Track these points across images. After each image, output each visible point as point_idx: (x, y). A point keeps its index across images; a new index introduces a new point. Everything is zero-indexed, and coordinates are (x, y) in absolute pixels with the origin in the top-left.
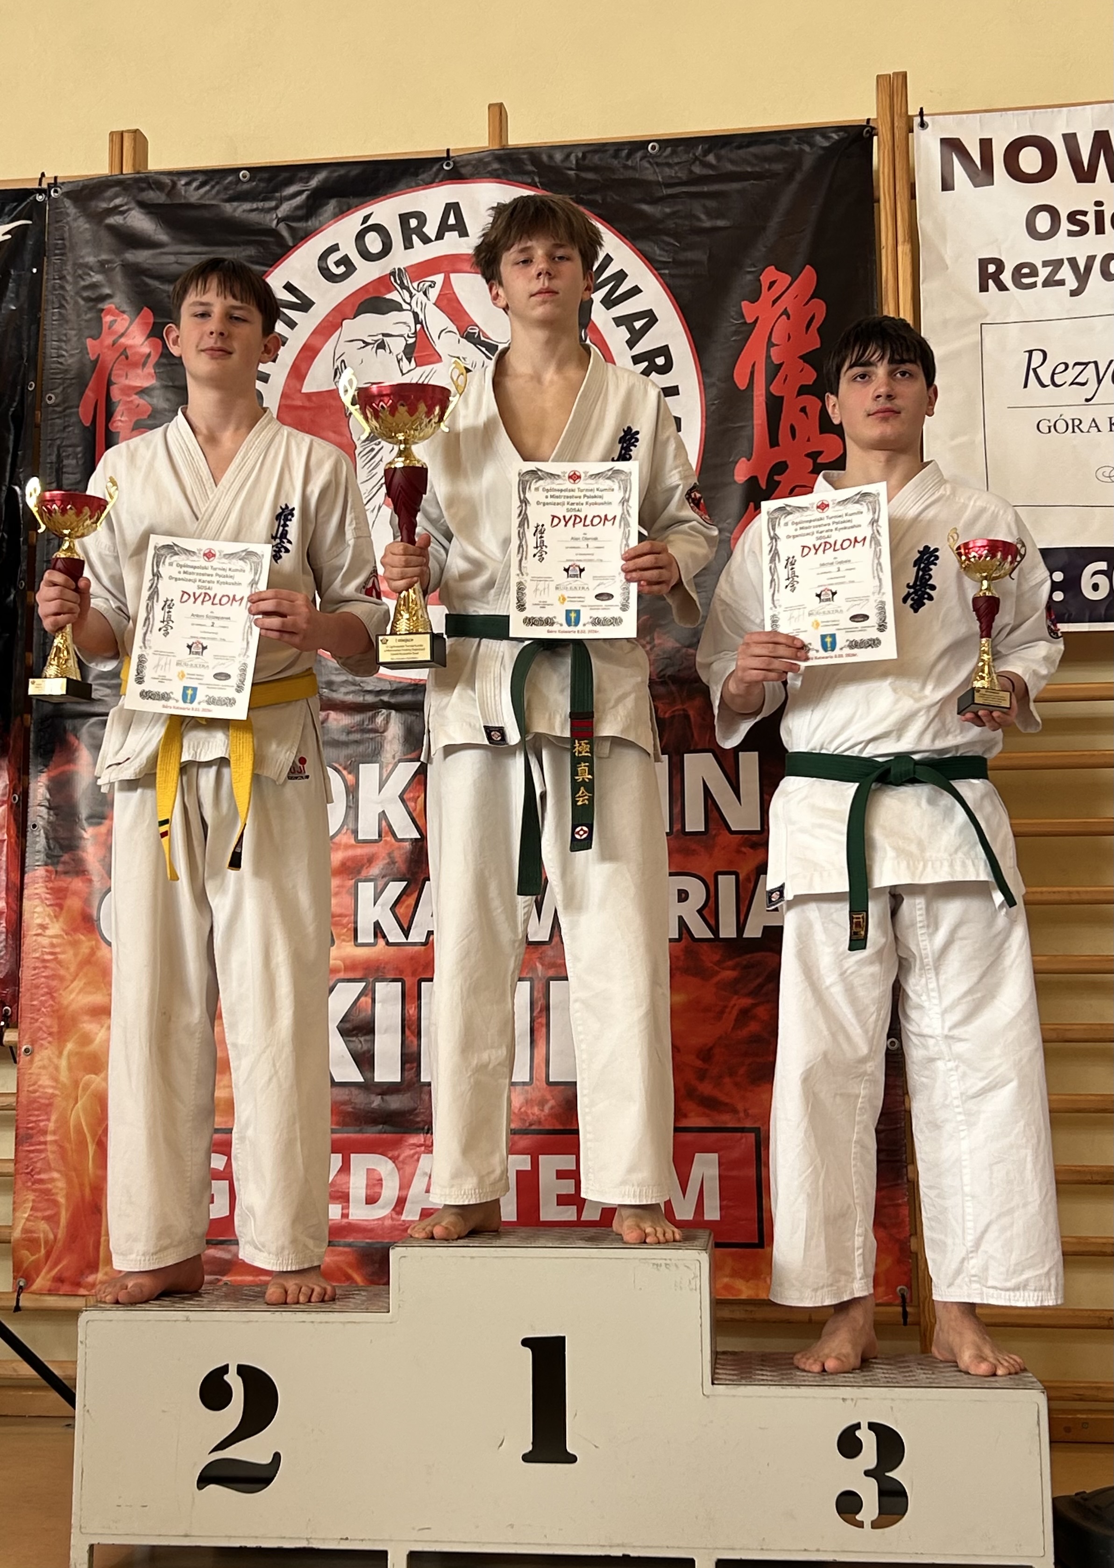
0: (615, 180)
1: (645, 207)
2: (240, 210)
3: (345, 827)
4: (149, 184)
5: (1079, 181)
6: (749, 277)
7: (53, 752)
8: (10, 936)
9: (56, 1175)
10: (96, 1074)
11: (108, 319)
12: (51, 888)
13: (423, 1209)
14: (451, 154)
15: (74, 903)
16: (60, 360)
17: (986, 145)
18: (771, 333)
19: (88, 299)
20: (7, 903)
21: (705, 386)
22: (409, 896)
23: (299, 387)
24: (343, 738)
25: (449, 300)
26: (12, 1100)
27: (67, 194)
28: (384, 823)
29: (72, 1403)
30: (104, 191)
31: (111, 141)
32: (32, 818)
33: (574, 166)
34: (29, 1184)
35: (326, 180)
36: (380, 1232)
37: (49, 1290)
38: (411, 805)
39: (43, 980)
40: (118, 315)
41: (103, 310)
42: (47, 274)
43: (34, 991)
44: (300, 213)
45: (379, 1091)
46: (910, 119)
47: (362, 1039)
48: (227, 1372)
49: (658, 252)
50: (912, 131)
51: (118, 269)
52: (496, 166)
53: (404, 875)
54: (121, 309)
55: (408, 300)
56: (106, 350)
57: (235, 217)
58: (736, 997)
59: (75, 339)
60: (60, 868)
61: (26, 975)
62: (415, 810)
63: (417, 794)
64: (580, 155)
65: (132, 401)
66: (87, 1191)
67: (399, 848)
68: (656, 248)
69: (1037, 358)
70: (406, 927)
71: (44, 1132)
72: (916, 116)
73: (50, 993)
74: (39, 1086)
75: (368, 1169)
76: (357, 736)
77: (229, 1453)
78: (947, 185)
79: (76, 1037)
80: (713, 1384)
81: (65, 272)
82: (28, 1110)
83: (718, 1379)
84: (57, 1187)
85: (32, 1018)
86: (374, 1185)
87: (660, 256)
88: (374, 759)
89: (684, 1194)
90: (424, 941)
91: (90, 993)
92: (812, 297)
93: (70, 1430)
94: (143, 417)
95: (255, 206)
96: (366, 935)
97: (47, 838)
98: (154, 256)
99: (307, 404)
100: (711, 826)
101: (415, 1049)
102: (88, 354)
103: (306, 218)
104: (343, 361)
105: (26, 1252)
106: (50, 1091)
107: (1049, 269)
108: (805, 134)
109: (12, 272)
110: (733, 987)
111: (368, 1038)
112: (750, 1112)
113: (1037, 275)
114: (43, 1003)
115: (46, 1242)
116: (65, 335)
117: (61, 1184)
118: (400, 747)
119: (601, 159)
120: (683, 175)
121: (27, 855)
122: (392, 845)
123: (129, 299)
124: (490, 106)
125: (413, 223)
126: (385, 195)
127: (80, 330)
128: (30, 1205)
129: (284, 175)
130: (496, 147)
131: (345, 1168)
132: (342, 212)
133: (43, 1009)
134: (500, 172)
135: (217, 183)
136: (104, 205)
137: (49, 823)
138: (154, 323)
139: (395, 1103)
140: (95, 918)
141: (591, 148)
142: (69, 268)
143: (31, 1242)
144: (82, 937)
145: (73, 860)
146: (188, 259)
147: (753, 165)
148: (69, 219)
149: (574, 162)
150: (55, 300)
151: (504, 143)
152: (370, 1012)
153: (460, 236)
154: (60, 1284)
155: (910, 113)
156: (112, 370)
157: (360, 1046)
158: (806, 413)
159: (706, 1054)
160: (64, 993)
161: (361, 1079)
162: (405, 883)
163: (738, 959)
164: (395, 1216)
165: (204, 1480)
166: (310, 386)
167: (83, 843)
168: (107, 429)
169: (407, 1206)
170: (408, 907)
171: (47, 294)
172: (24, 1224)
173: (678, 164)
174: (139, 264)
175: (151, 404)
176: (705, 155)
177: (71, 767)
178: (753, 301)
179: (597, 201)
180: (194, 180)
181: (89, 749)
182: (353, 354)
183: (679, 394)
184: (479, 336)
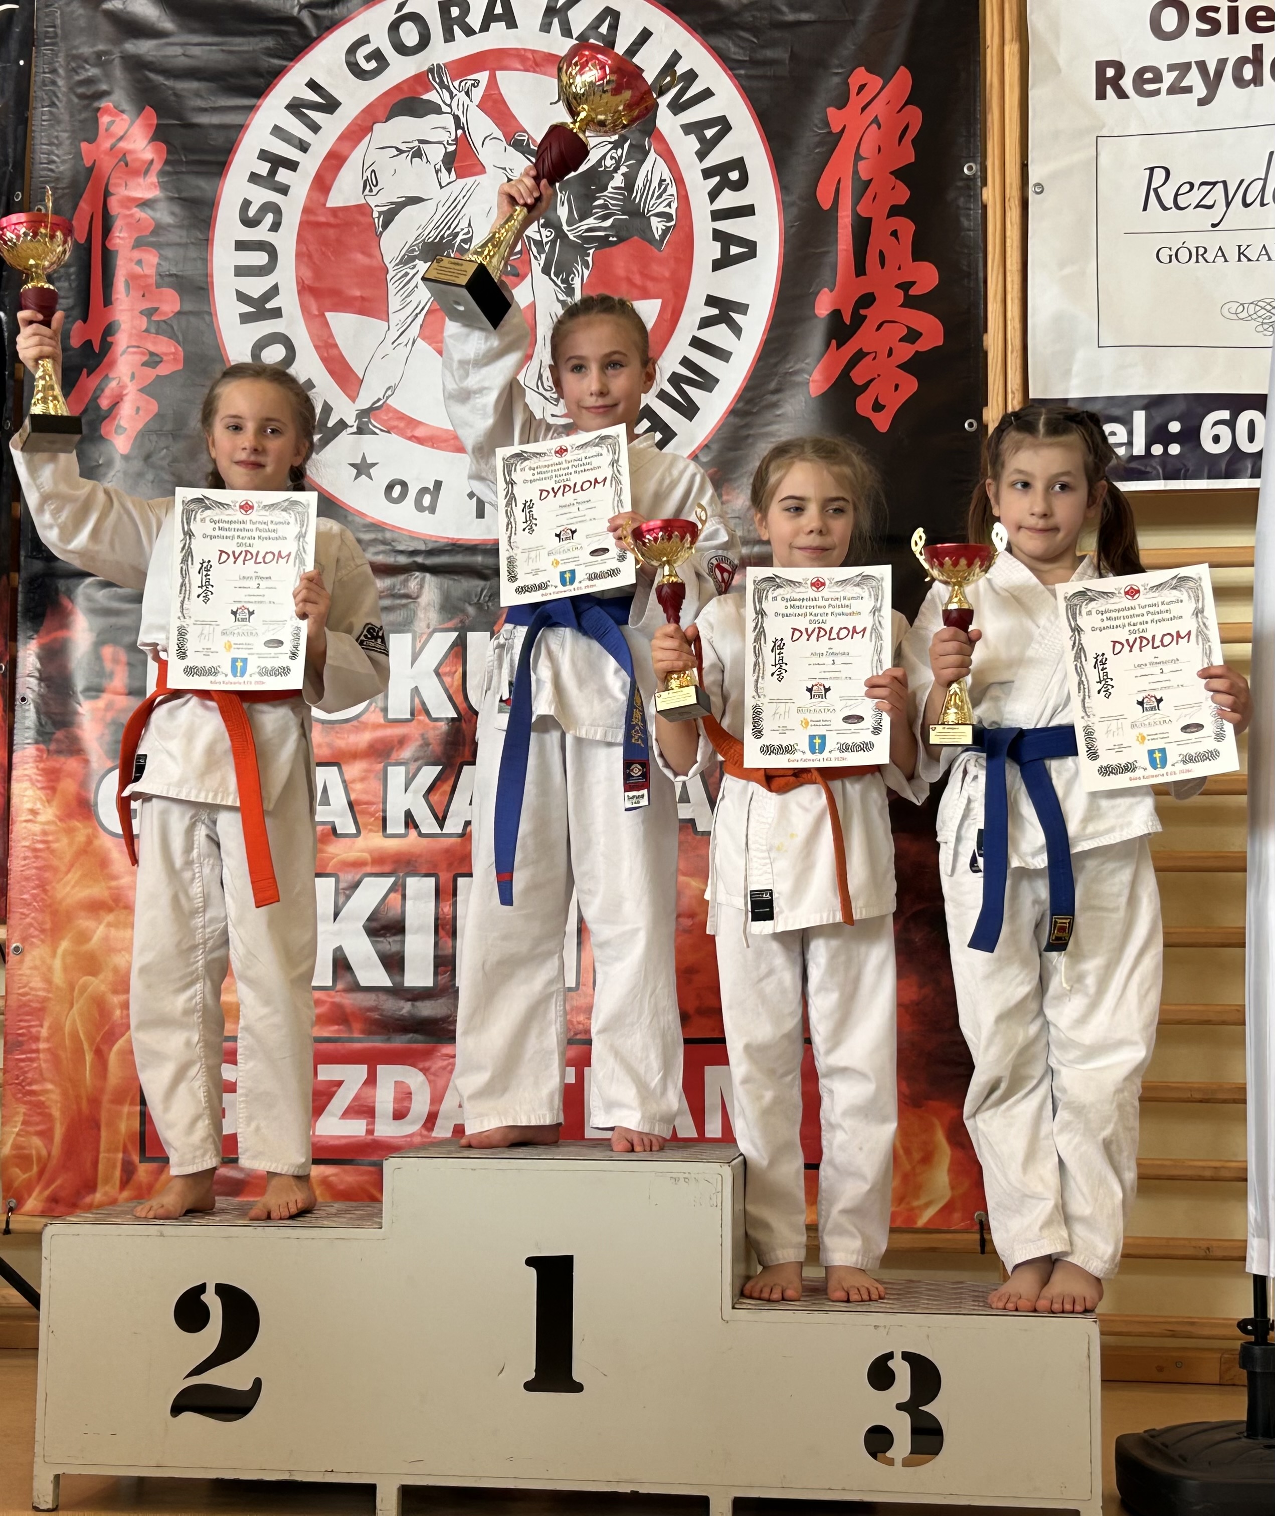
6: (836, 80)
7: (44, 615)
9: (49, 1086)
10: (93, 975)
11: (105, 120)
12: (43, 770)
13: (455, 1126)
15: (68, 786)
16: (52, 167)
18: (859, 144)
19: (82, 97)
21: (785, 206)
22: (445, 780)
23: (323, 201)
25: (495, 102)
28: (417, 700)
32: (21, 691)
34: (20, 1096)
37: (43, 1212)
38: (448, 680)
39: (34, 871)
40: (116, 115)
41: (98, 109)
42: (36, 66)
43: (24, 883)
45: (409, 996)
47: (390, 940)
49: (733, 49)
51: (117, 62)
53: (440, 758)
54: (121, 108)
55: (448, 101)
56: (102, 156)
57: (251, 3)
59: (68, 142)
60: (53, 747)
61: (15, 865)
62: (452, 686)
63: (454, 669)
65: (132, 216)
66: (84, 1104)
67: (434, 728)
68: (731, 45)
69: (1158, 177)
70: (440, 816)
71: (37, 1039)
73: (43, 886)
74: (31, 989)
75: (396, 1082)
79: (70, 935)
81: (57, 65)
82: (19, 1014)
83: (741, 1304)
84: (49, 1099)
85: (22, 914)
86: (403, 1099)
87: (736, 53)
88: (406, 628)
90: (460, 831)
91: (87, 886)
92: (906, 103)
94: (143, 234)
96: (396, 826)
97: (38, 712)
98: (158, 47)
99: (332, 220)
101: (451, 950)
102: (83, 160)
103: (332, 5)
104: (373, 171)
105: (17, 1170)
106: (41, 993)
107: (1175, 74)
111: (398, 938)
113: (1160, 81)
114: (34, 897)
115: (39, 1158)
116: (57, 137)
117: (56, 1096)
118: (436, 615)
121: (15, 731)
122: (426, 725)
123: (129, 96)
125: (455, 12)
127: (73, 132)
128: (20, 1118)
131: (371, 1080)
133: (34, 903)
137: (41, 696)
138: (158, 126)
139: (427, 1009)
140: (92, 802)
142: (61, 60)
144: (78, 824)
145: (67, 737)
146: (196, 51)
150: (45, 97)
152: (399, 911)
153: (508, 28)
154: (53, 1205)
156: (109, 178)
157: (388, 947)
158: (897, 239)
160: (57, 886)
161: (389, 984)
162: (440, 767)
164: (423, 1132)
166: (334, 201)
167: (79, 719)
168: (104, 246)
169: (439, 1122)
170: (445, 792)
171: (37, 92)
172: (15, 1139)
174: (140, 55)
175: (154, 219)
177: (64, 633)
178: (840, 107)
181: (85, 615)
182: (385, 163)
183: (754, 214)
184: (528, 144)
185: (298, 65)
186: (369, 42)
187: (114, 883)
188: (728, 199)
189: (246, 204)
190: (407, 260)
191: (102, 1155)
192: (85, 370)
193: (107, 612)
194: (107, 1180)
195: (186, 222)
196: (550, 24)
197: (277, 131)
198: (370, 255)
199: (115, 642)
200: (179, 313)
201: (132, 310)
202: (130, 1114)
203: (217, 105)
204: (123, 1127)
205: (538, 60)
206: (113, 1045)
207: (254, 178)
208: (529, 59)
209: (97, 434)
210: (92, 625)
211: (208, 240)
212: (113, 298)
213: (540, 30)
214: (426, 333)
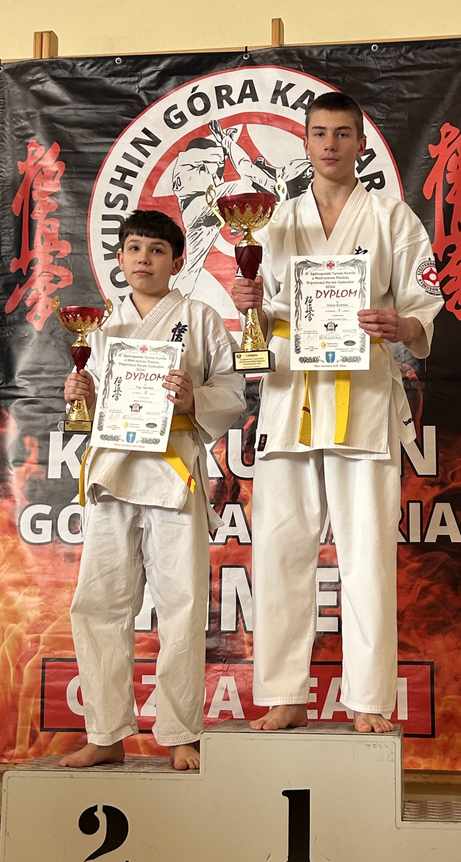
0: (351, 67)
1: (369, 85)
2: (115, 82)
4: (58, 65)
6: (433, 129)
10: (16, 622)
11: (31, 149)
13: (221, 711)
14: (248, 50)
15: (4, 515)
16: (2, 174)
18: (446, 164)
19: (18, 137)
23: (151, 194)
25: (246, 141)
27: (7, 71)
30: (31, 69)
31: (35, 38)
33: (325, 59)
35: (169, 65)
38: (217, 456)
40: (38, 147)
41: (28, 143)
44: (153, 85)
48: (96, 810)
49: (377, 113)
51: (38, 118)
52: (276, 57)
54: (40, 143)
55: (220, 140)
56: (29, 169)
57: (112, 87)
58: (419, 579)
59: (11, 161)
62: (220, 460)
63: (221, 450)
64: (329, 52)
65: (45, 201)
66: (9, 698)
68: (375, 110)
79: (4, 599)
80: (402, 819)
81: (5, 119)
83: (406, 817)
87: (378, 115)
90: (224, 542)
91: (13, 572)
94: (51, 211)
95: (125, 80)
98: (61, 110)
99: (155, 204)
101: (218, 610)
102: (19, 171)
103: (157, 88)
104: (179, 178)
110: (417, 573)
112: (428, 652)
116: (4, 159)
119: (341, 54)
120: (393, 65)
123: (45, 136)
124: (273, 20)
125: (224, 92)
126: (206, 74)
127: (14, 155)
129: (144, 61)
130: (278, 46)
132: (179, 85)
134: (279, 61)
135: (101, 65)
136: (30, 78)
138: (60, 152)
140: (17, 524)
141: (335, 47)
142: (7, 117)
144: (9, 537)
145: (4, 488)
147: (436, 60)
148: (8, 86)
149: (325, 56)
151: (281, 44)
153: (253, 101)
156: (33, 181)
163: (421, 556)
166: (157, 193)
167: (10, 478)
168: (30, 218)
169: (211, 709)
173: (389, 58)
174: (51, 115)
175: (57, 203)
176: (407, 53)
177: (4, 430)
178: (436, 143)
179: (339, 81)
180: (87, 63)
181: (15, 419)
184: (264, 164)
185: (137, 121)
186: (177, 108)
187: (28, 571)
189: (109, 195)
190: (197, 225)
191: (18, 727)
192: (18, 285)
194: (21, 743)
195: (75, 205)
196: (277, 99)
197: (126, 156)
199: (31, 435)
200: (71, 254)
201: (44, 252)
202: (35, 704)
203: (93, 142)
204: (31, 711)
205: (270, 119)
206: (26, 663)
207: (113, 181)
208: (264, 118)
209: (24, 320)
210: (18, 425)
211: (87, 214)
212: (35, 246)
213: (271, 102)
214: (207, 265)
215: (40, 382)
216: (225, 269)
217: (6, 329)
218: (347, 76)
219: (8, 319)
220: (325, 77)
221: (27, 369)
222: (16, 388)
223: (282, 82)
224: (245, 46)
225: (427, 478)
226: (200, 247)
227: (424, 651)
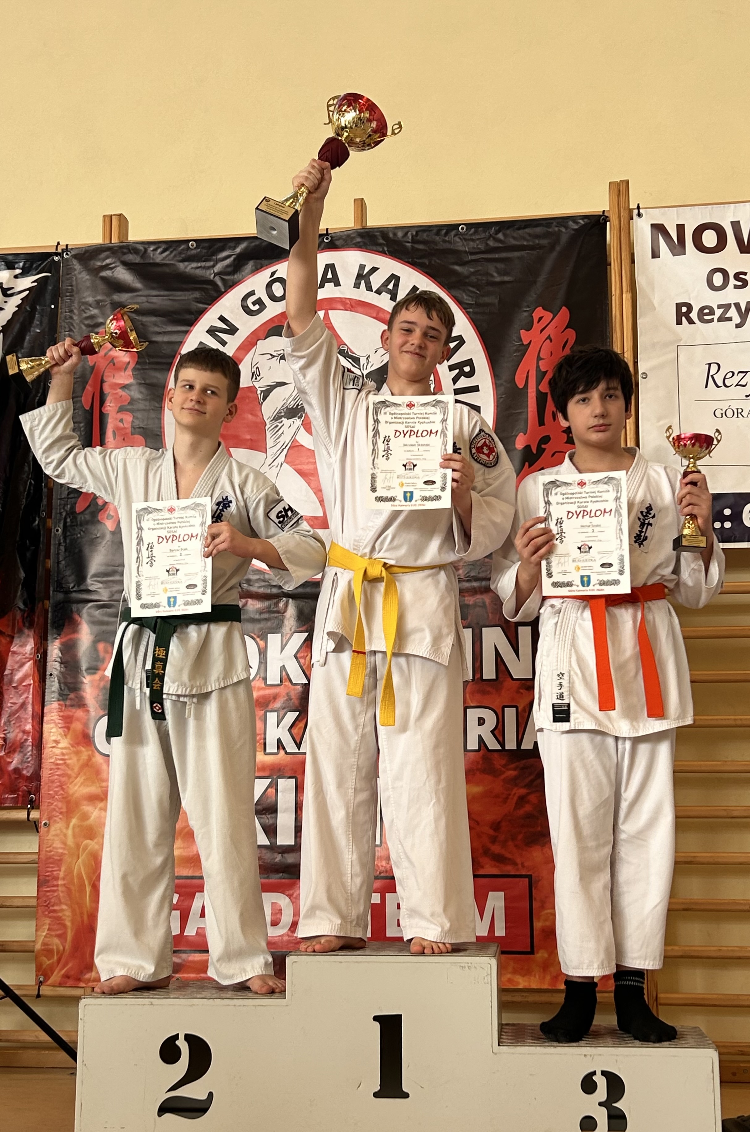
0: (438, 249)
1: (457, 268)
2: (189, 267)
3: (258, 676)
4: (130, 250)
5: (741, 253)
6: (525, 314)
7: (64, 626)
8: (34, 748)
9: (64, 907)
10: (91, 840)
12: (62, 716)
14: (329, 232)
15: (77, 726)
17: (681, 228)
18: (540, 351)
19: (88, 326)
20: (33, 726)
21: (496, 386)
22: (300, 722)
24: (257, 616)
26: (35, 857)
27: (75, 256)
28: (284, 673)
29: (75, 1059)
30: (100, 254)
31: (104, 221)
32: (49, 670)
33: (410, 241)
34: (47, 913)
35: (246, 248)
36: (280, 945)
37: (60, 984)
38: (302, 661)
39: (56, 777)
42: (61, 309)
43: (50, 784)
44: (229, 270)
45: (280, 851)
46: (631, 211)
47: (269, 816)
48: (178, 1039)
49: (465, 297)
50: (632, 219)
51: (109, 306)
52: (359, 240)
53: (297, 707)
56: (99, 362)
57: (186, 272)
58: (516, 788)
60: (68, 703)
61: (45, 774)
62: (304, 665)
63: (306, 654)
64: (414, 233)
65: (117, 394)
66: (85, 918)
67: (294, 689)
68: (464, 295)
69: (714, 369)
70: (298, 742)
71: (57, 878)
72: (635, 209)
73: (61, 786)
74: (54, 848)
75: (272, 903)
76: (266, 616)
77: (180, 1092)
78: (655, 255)
79: (78, 815)
80: (499, 1045)
81: (73, 308)
82: (46, 864)
83: (502, 1042)
84: (64, 915)
85: (49, 803)
86: (276, 914)
87: (467, 299)
88: (277, 631)
89: (482, 920)
91: (88, 786)
92: (566, 328)
93: (73, 1077)
94: (123, 404)
95: (199, 265)
96: (272, 748)
97: (59, 683)
98: (132, 298)
100: (500, 675)
102: (88, 361)
103: (233, 273)
104: (257, 368)
105: (44, 958)
106: (60, 851)
107: (722, 310)
108: (562, 221)
109: (38, 307)
110: (514, 781)
111: (273, 815)
112: (526, 864)
113: (714, 314)
114: (56, 793)
115: (58, 952)
117: (68, 913)
118: (295, 623)
119: (428, 236)
120: (482, 247)
121: (46, 694)
122: (289, 688)
124: (355, 200)
128: (47, 927)
129: (220, 244)
130: (361, 227)
132: (257, 269)
133: (56, 797)
134: (361, 244)
135: (174, 249)
136: (99, 264)
137: (61, 672)
139: (290, 859)
140: (91, 735)
141: (421, 228)
142: (76, 305)
143: (48, 952)
144: (83, 749)
145: (77, 697)
147: (528, 241)
148: (76, 272)
149: (410, 237)
150: (66, 326)
151: (364, 225)
152: (274, 798)
153: (335, 286)
154: (66, 980)
155: (631, 207)
156: (104, 372)
157: (267, 821)
159: (496, 826)
160: (70, 786)
161: (268, 843)
162: (298, 713)
163: (517, 764)
164: (290, 934)
165: (163, 1110)
167: (83, 686)
168: (101, 412)
170: (300, 728)
171: (61, 322)
172: (43, 940)
173: (478, 239)
174: (121, 302)
175: (130, 396)
176: (497, 234)
177: (75, 636)
178: (528, 330)
179: (425, 264)
180: (159, 247)
181: (88, 624)
182: (264, 364)
183: (479, 391)
184: (347, 352)
185: (213, 308)
186: (254, 294)
188: (463, 382)
190: (277, 418)
193: (102, 623)
195: (148, 397)
196: (360, 284)
197: (202, 345)
198: (256, 416)
199: (105, 641)
203: (167, 330)
205: (353, 305)
208: (348, 303)
209: (96, 519)
210: (91, 631)
211: (161, 407)
212: (106, 441)
213: (354, 287)
214: (289, 460)
215: (114, 585)
216: (308, 463)
217: (77, 529)
218: (434, 258)
219: (79, 519)
220: (410, 260)
221: (99, 571)
222: (89, 591)
223: (365, 265)
224: (326, 228)
225: (523, 682)
226: (282, 440)
227: (522, 863)
